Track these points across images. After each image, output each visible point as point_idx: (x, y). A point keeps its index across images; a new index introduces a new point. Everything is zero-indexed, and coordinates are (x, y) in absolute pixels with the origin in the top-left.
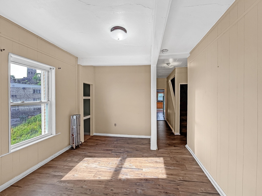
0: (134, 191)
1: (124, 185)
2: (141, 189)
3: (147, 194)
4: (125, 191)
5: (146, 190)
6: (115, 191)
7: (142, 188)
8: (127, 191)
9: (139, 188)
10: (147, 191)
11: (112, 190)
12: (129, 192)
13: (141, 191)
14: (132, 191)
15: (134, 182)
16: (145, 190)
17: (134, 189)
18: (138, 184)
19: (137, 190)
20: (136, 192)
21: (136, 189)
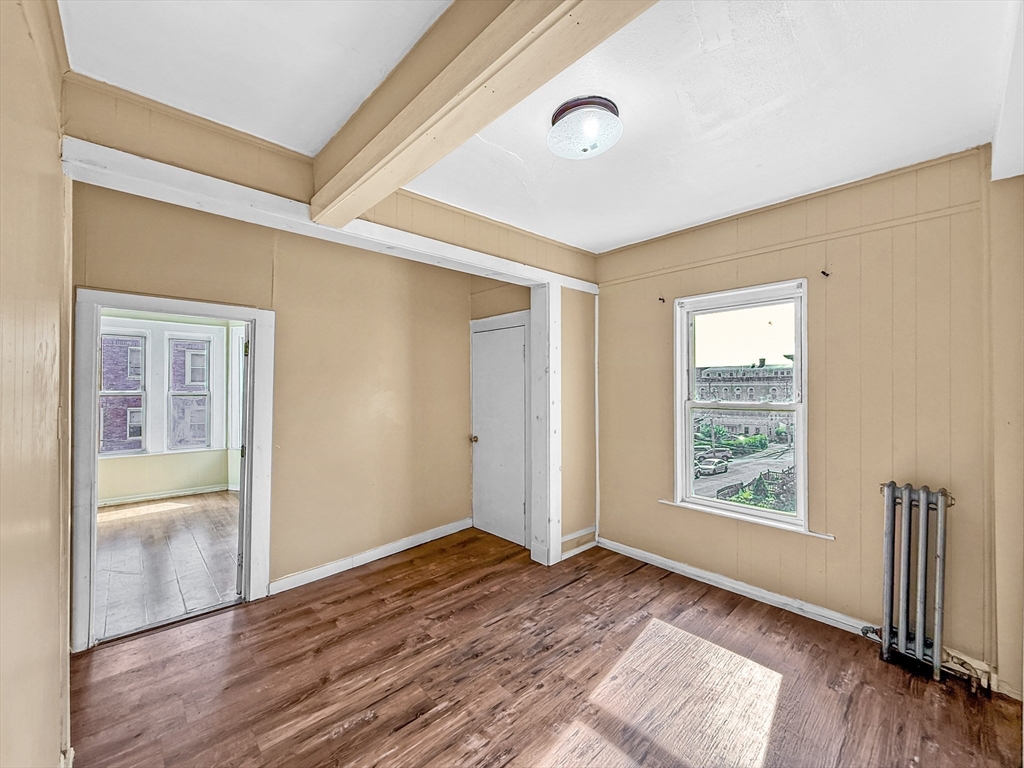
0: (490, 730)
1: (531, 719)
2: (476, 752)
3: (446, 755)
4: (508, 711)
5: (458, 764)
6: (532, 692)
7: (476, 758)
8: (505, 713)
9: (486, 750)
10: (453, 761)
11: (542, 686)
12: (499, 717)
13: (470, 748)
14: (494, 727)
15: (520, 751)
16: (462, 760)
17: (494, 736)
18: (504, 759)
19: (485, 741)
20: (482, 732)
21: (491, 738)
